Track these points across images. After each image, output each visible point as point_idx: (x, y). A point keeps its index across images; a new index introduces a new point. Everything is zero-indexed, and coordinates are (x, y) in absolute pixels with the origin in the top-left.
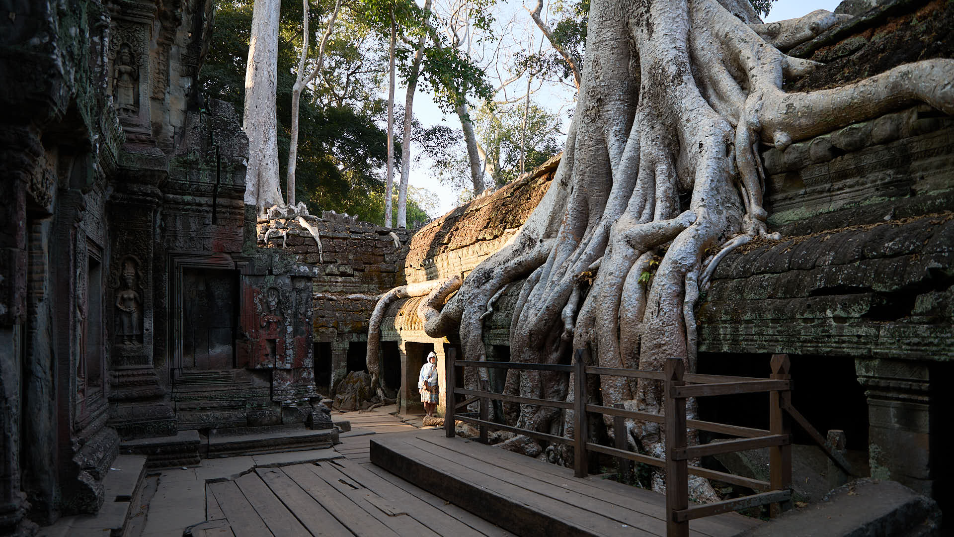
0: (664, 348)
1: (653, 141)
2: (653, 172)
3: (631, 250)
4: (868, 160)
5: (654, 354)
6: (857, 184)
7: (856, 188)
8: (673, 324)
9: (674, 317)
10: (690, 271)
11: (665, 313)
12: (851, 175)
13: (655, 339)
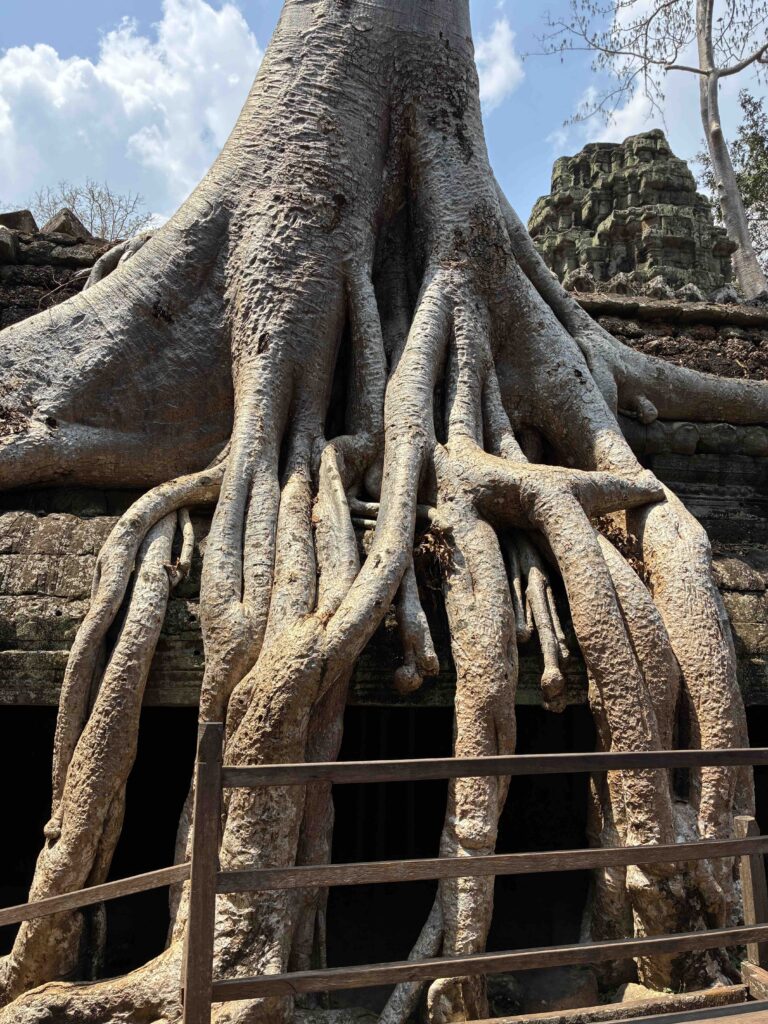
4: (735, 469)
6: (716, 491)
7: (714, 496)
12: (710, 481)
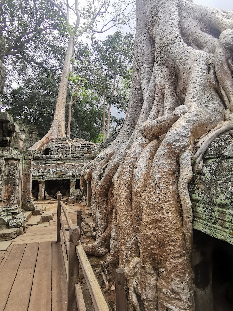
0: (160, 224)
1: (162, 78)
2: (163, 95)
3: (144, 139)
5: (151, 229)
8: (168, 201)
9: (169, 194)
10: (184, 152)
11: (161, 191)
13: (152, 215)
